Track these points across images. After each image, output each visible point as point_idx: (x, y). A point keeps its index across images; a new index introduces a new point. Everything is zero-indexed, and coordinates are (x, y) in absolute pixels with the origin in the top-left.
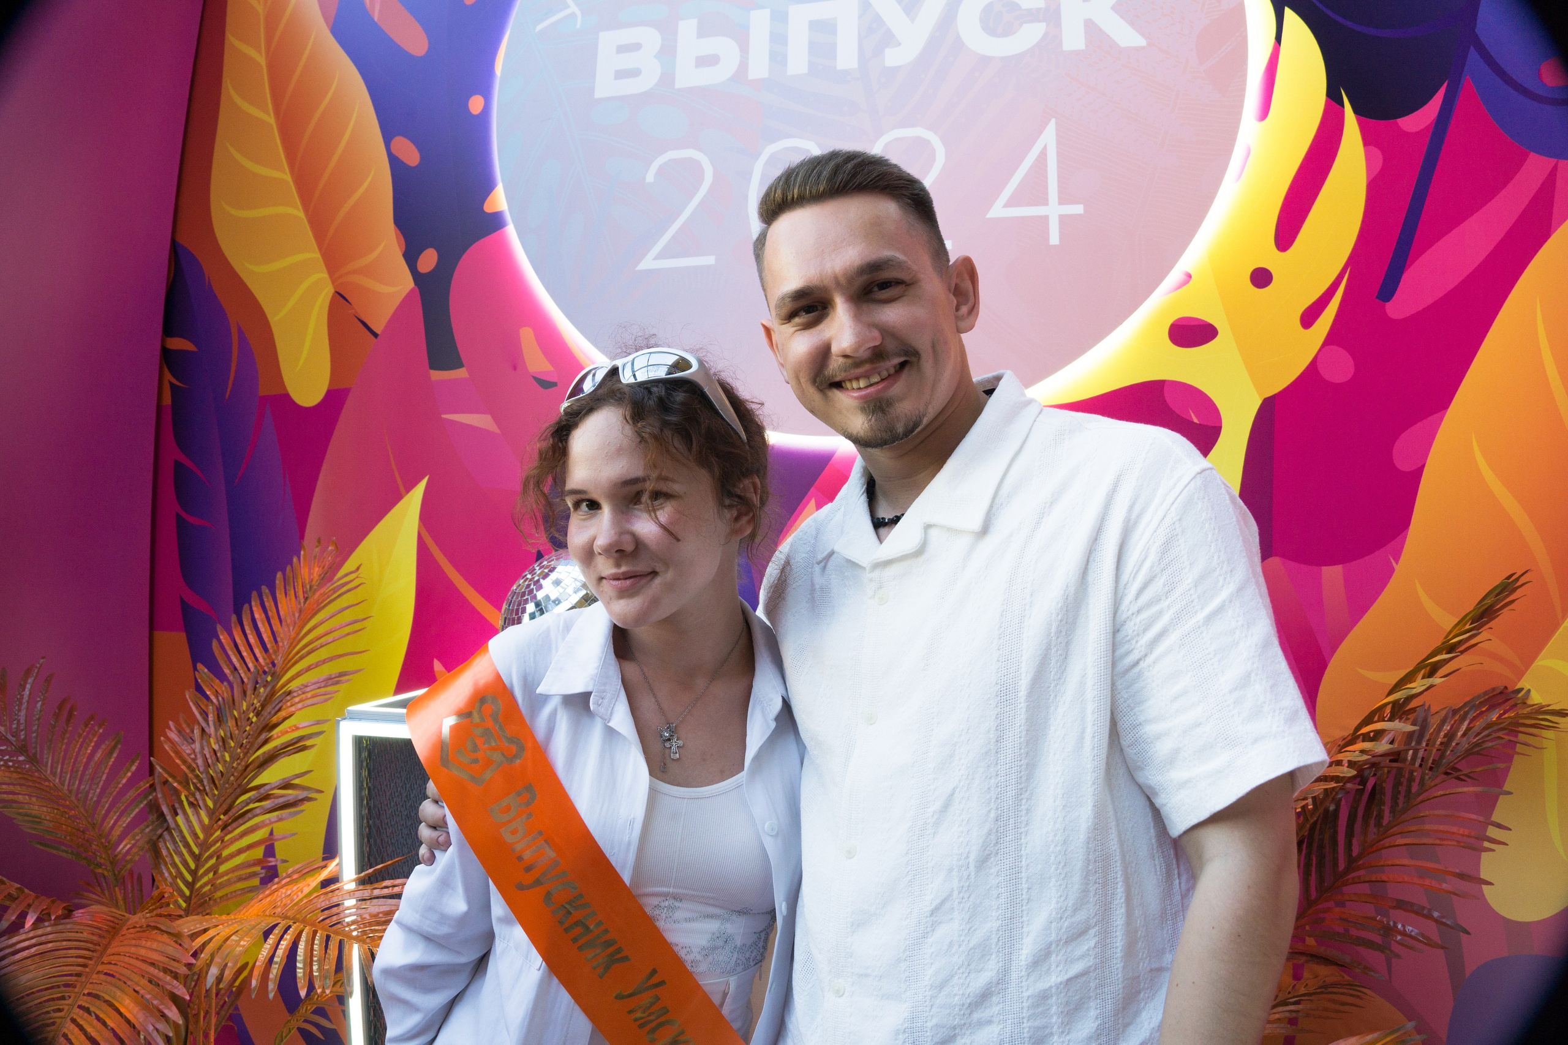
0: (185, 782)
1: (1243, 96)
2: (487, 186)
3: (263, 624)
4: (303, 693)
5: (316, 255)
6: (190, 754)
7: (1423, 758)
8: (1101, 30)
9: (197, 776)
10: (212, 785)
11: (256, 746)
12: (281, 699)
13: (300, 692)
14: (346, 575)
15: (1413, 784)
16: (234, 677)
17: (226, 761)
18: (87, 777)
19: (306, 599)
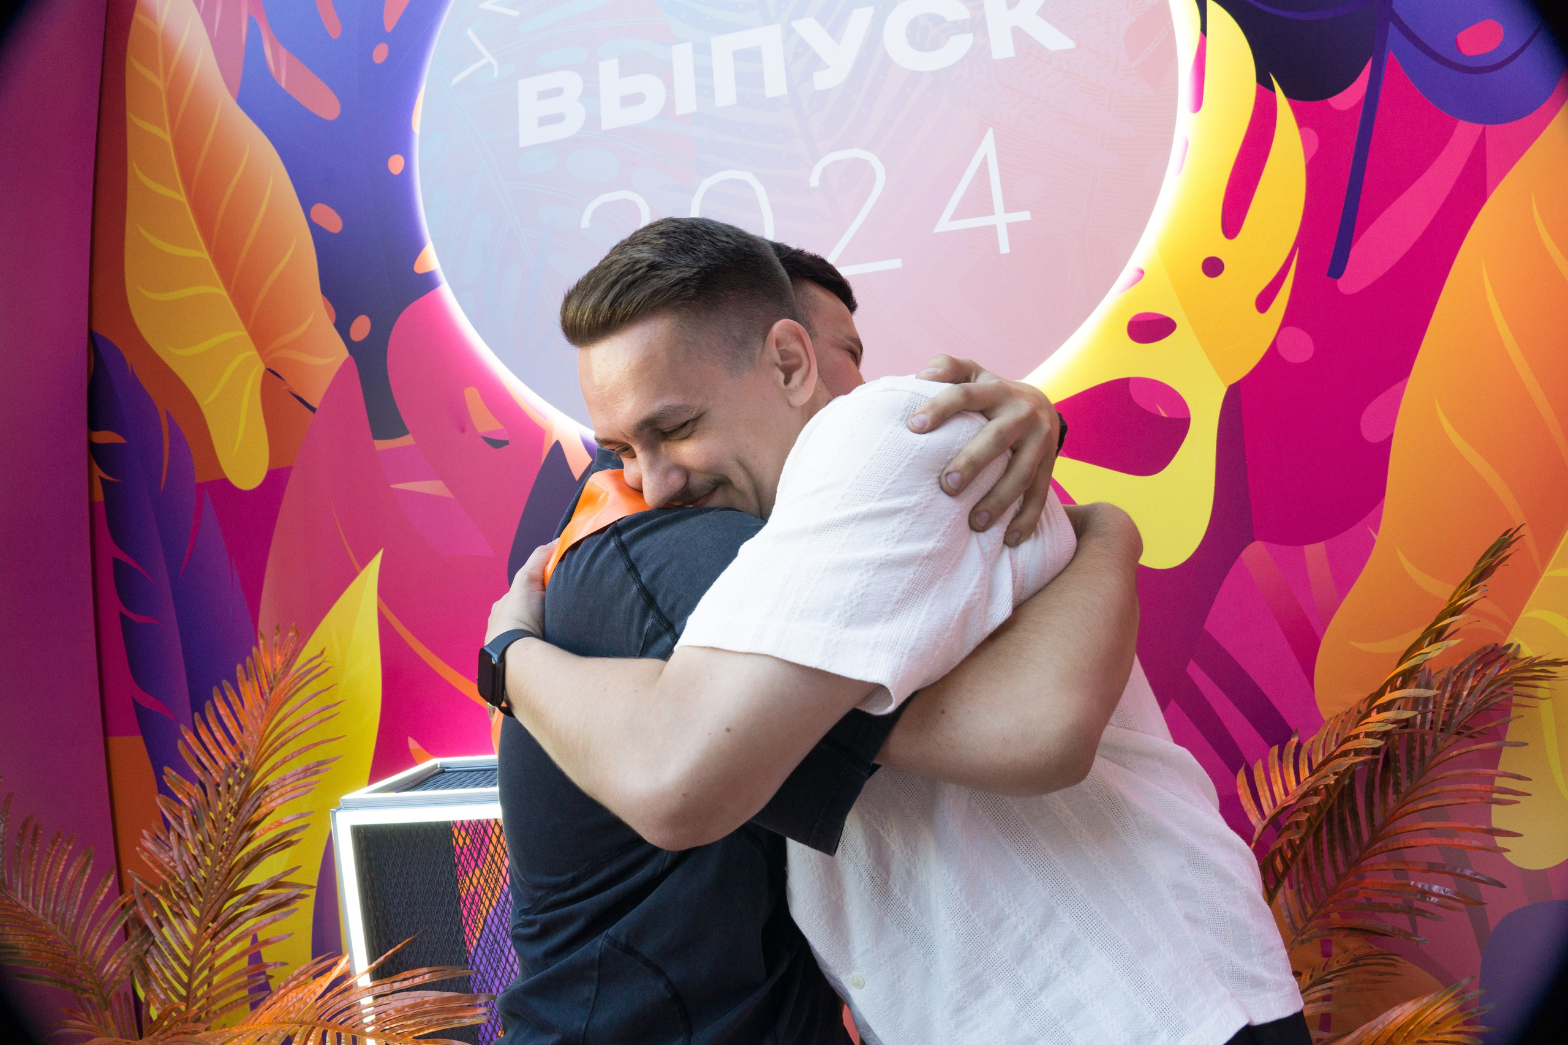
0: (166, 893)
1: (1177, 88)
2: (416, 246)
3: (230, 720)
4: (282, 787)
5: (242, 333)
6: (169, 862)
7: (1432, 722)
8: (1028, 36)
9: (179, 885)
10: (196, 893)
11: (238, 845)
12: (258, 796)
13: (278, 786)
14: (311, 661)
15: (1426, 747)
16: (205, 777)
17: (207, 866)
18: (61, 898)
19: (271, 689)
